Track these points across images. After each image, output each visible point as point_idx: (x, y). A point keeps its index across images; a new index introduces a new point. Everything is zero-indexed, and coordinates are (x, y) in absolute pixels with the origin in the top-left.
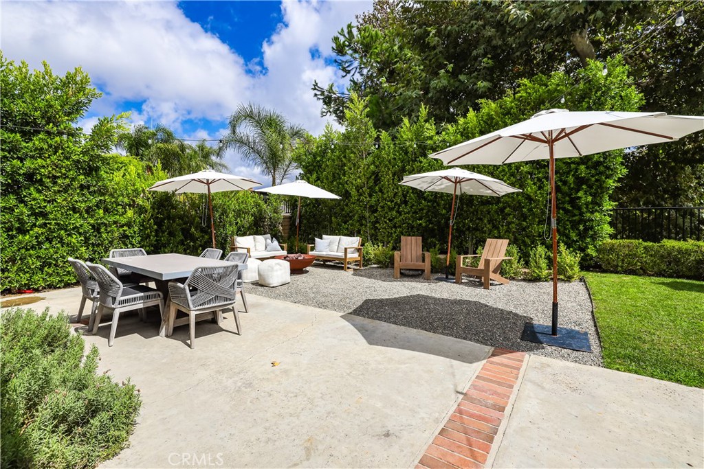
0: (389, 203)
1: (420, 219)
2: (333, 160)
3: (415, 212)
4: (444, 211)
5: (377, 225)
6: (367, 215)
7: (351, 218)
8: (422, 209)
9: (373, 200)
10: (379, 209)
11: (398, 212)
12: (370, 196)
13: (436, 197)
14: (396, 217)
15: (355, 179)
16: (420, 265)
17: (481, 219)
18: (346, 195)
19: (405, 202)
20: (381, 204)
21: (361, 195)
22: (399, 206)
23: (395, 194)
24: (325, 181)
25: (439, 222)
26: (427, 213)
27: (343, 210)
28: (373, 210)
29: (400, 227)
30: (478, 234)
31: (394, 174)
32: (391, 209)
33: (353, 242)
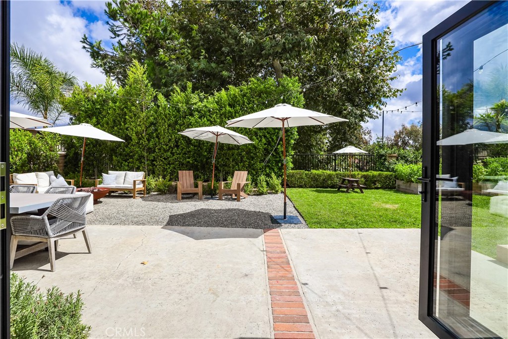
0: (164, 146)
1: (189, 158)
2: (115, 110)
3: (185, 154)
4: (206, 153)
5: (155, 163)
6: (146, 154)
7: (132, 157)
8: (190, 152)
9: (151, 143)
10: (157, 151)
11: (171, 153)
12: (149, 140)
13: (199, 144)
14: (170, 157)
15: (135, 127)
16: (194, 190)
17: (228, 159)
18: (128, 138)
19: (177, 146)
20: (159, 147)
21: (140, 139)
22: (172, 149)
23: (170, 140)
24: (105, 125)
25: (202, 161)
26: (193, 154)
27: (124, 150)
28: (150, 151)
29: (173, 164)
30: (226, 168)
31: (169, 126)
32: (166, 151)
33: (139, 176)
